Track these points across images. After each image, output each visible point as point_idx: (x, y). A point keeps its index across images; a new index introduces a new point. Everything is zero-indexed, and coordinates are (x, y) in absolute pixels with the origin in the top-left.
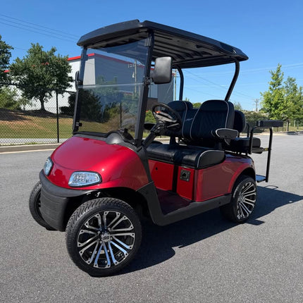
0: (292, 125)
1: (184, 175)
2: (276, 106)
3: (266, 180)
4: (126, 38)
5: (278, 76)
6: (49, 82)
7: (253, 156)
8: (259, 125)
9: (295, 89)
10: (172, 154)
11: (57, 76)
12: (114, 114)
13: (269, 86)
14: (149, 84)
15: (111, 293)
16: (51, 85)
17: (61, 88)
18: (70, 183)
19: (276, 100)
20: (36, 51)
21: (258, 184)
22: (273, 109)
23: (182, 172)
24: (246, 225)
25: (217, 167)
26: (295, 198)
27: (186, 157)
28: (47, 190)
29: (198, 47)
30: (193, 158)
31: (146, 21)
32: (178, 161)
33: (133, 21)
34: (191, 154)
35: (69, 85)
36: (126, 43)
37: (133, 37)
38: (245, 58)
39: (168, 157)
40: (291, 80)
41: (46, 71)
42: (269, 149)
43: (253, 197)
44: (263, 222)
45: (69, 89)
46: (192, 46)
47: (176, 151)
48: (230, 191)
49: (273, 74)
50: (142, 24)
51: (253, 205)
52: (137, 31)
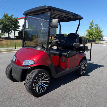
0: (97, 41)
1: (63, 60)
2: (92, 34)
3: (90, 60)
4: (41, 12)
5: (92, 24)
6: (11, 27)
7: (85, 52)
8: (87, 41)
9: (98, 28)
10: (58, 53)
11: (14, 25)
12: (35, 38)
13: (89, 27)
14: (50, 28)
15: (39, 103)
16: (12, 28)
17: (15, 29)
18: (23, 64)
19: (92, 32)
20: (6, 16)
21: (87, 62)
22: (91, 35)
23: (62, 59)
24: (84, 76)
25: (74, 57)
26: (100, 66)
27: (63, 54)
28: (14, 67)
29: (66, 15)
30: (66, 54)
31: (48, 6)
32: (60, 55)
33: (44, 6)
34: (65, 52)
35: (18, 28)
36: (41, 14)
37: (44, 12)
38: (82, 18)
39: (57, 54)
40: (96, 25)
41: (10, 23)
42: (91, 50)
43: (86, 67)
44: (90, 75)
45: (18, 30)
46: (64, 15)
47: (60, 51)
48: (78, 65)
49: (90, 23)
50: (47, 7)
51: (86, 69)
52: (45, 9)
